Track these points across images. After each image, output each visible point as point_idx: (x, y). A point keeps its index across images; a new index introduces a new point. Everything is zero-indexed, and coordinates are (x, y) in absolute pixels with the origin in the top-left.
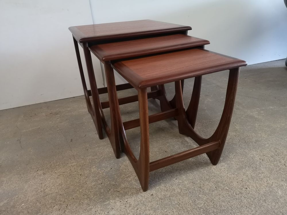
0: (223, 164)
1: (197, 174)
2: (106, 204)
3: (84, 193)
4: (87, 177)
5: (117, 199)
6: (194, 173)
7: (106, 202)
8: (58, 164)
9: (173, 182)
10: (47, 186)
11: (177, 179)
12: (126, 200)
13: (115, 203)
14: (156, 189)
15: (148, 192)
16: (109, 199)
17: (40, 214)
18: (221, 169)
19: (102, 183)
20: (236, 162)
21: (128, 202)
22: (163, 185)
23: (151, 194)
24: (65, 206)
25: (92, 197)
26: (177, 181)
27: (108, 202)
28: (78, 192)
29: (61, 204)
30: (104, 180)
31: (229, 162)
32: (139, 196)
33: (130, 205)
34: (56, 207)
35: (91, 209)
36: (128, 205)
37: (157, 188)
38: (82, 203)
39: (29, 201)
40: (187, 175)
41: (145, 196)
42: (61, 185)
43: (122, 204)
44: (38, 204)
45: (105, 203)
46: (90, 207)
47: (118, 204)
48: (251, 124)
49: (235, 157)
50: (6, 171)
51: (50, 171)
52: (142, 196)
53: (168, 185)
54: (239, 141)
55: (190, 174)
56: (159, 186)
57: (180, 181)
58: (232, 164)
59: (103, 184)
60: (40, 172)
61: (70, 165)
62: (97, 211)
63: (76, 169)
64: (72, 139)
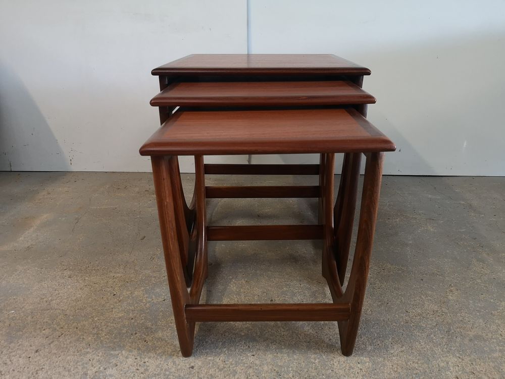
0: (367, 359)
1: (298, 359)
2: (112, 354)
3: (97, 324)
4: (120, 301)
5: (135, 352)
6: (295, 356)
7: (115, 350)
8: (99, 268)
9: (244, 358)
10: (59, 295)
11: (253, 355)
12: (146, 360)
13: (127, 358)
14: (206, 359)
15: (191, 359)
16: (121, 347)
17: (21, 333)
18: (353, 368)
19: (132, 319)
20: (395, 366)
21: (147, 364)
22: (222, 357)
23: (192, 365)
24: (58, 333)
25: (104, 334)
26: (252, 359)
27: (117, 352)
28: (91, 320)
29: (55, 329)
30: (140, 315)
31: (381, 359)
32: (170, 360)
33: (146, 370)
34: (47, 332)
35: (88, 353)
36: (142, 370)
37: (210, 358)
38: (83, 339)
39: (23, 309)
40: (279, 355)
42: (77, 300)
43: (135, 364)
44: (29, 317)
45: (112, 352)
46: (89, 350)
47: (130, 360)
49: (401, 354)
50: (31, 257)
51: (80, 275)
52: (174, 363)
53: (231, 360)
54: (434, 325)
55: (286, 355)
56: (215, 355)
57: (257, 362)
58: (384, 365)
59: (133, 321)
60: (67, 273)
61: (112, 275)
62: (93, 359)
63: (115, 284)
64: (145, 237)
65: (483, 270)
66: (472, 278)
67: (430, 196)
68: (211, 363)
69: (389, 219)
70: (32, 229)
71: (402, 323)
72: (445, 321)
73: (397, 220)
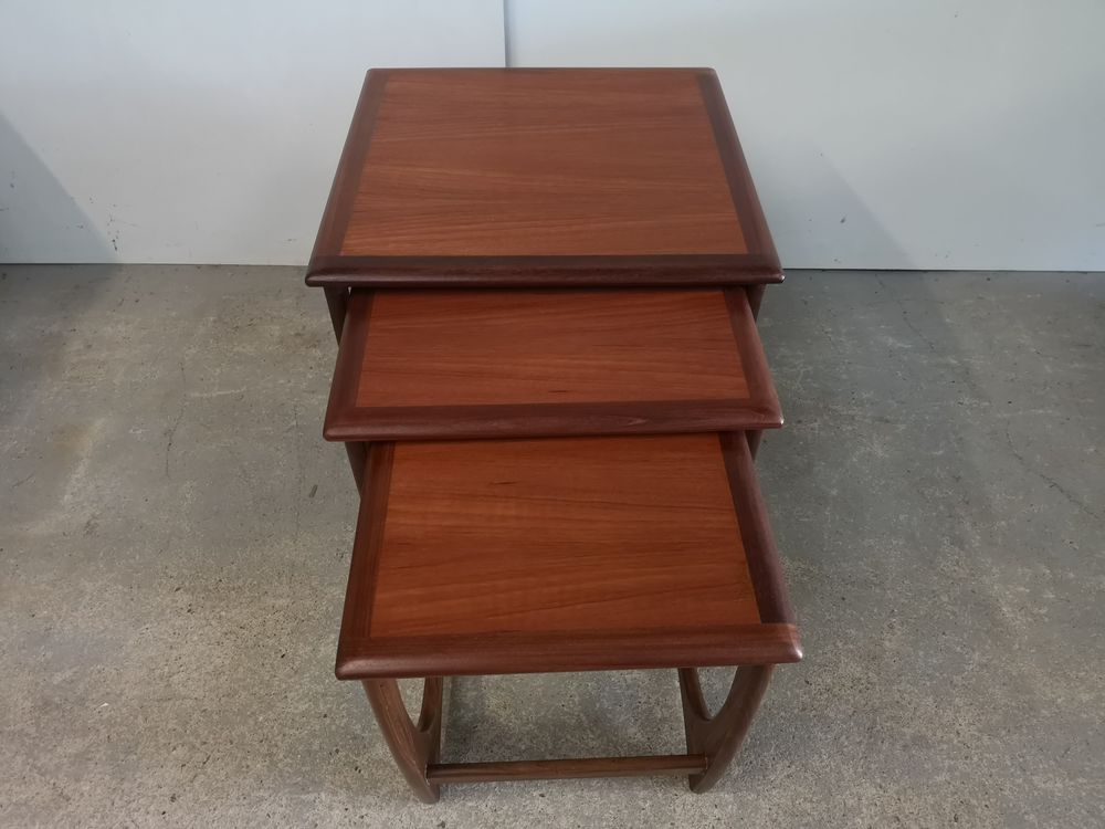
0: (729, 797)
1: (616, 802)
2: (304, 801)
3: (265, 731)
4: (296, 672)
5: (343, 796)
6: (612, 795)
7: (309, 793)
8: (240, 583)
10: (181, 662)
11: (542, 796)
12: (364, 811)
13: (330, 808)
14: (464, 805)
15: (440, 807)
16: (318, 785)
17: (135, 757)
18: (706, 818)
19: (325, 716)
20: (775, 809)
21: (367, 820)
22: (491, 801)
23: (442, 818)
24: (200, 757)
25: (281, 756)
26: (540, 804)
27: (311, 797)
28: (251, 722)
29: (194, 747)
30: (339, 704)
31: (753, 796)
32: (405, 811)
34: (180, 752)
35: (262, 799)
37: (470, 804)
38: (248, 767)
39: (124, 698)
40: (585, 793)
41: (420, 819)
42: (217, 673)
43: (347, 820)
44: (140, 718)
45: (303, 797)
46: (262, 792)
47: (337, 813)
48: (958, 644)
49: (788, 782)
50: (101, 554)
51: (208, 604)
52: (412, 816)
53: (505, 808)
54: (850, 712)
55: (596, 794)
56: (479, 797)
57: (550, 811)
58: (757, 809)
59: (328, 721)
60: (184, 599)
61: (270, 601)
62: (274, 813)
63: (279, 627)
64: (315, 488)
65: (956, 568)
66: (933, 592)
67: (891, 341)
68: (473, 813)
69: (800, 422)
70: (81, 470)
71: (796, 711)
72: (870, 703)
73: (816, 425)
